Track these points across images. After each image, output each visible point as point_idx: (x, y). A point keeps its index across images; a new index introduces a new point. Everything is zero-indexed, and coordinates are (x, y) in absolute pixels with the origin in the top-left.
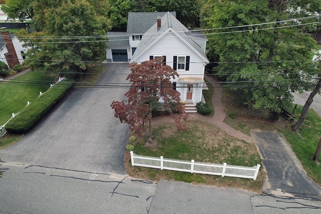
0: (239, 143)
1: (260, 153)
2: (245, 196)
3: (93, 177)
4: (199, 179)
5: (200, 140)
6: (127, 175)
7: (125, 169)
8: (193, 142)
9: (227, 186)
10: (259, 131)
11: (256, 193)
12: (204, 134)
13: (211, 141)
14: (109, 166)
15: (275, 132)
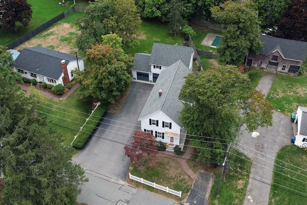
0: (186, 177)
1: (193, 185)
2: (172, 203)
3: (113, 180)
4: (156, 191)
5: (167, 171)
6: (127, 183)
7: (126, 179)
8: (163, 171)
9: (167, 197)
10: (203, 171)
11: (177, 203)
12: (170, 168)
13: (172, 172)
14: (120, 177)
15: (212, 174)
